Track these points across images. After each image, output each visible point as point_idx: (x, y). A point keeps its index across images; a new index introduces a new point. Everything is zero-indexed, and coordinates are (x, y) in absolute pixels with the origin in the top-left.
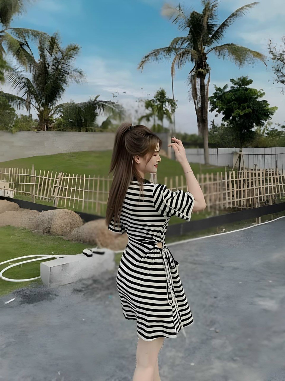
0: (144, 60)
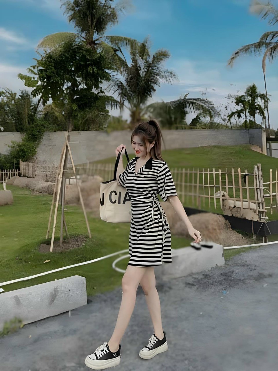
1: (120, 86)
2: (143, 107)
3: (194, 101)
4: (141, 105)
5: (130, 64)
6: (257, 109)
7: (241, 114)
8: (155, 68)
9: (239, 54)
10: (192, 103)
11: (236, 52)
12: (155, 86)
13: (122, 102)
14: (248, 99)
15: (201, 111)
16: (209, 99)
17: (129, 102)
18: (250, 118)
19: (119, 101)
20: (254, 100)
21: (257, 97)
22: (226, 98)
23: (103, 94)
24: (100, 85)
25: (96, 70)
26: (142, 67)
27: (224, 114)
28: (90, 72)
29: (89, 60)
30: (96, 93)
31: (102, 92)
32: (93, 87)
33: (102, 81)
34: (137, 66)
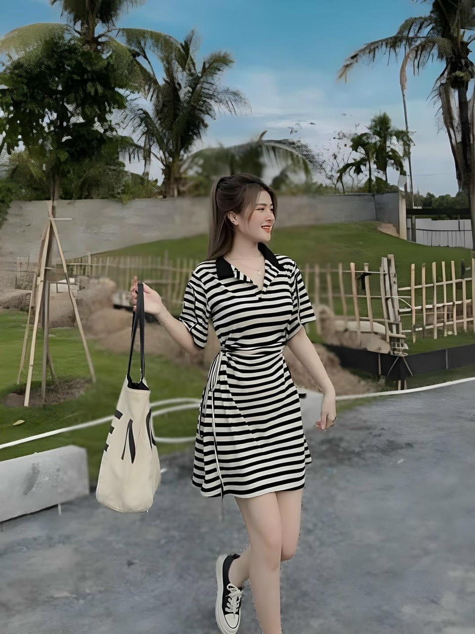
0: (348, 63)
1: (145, 118)
2: (185, 156)
3: (277, 145)
4: (182, 152)
5: (161, 78)
6: (390, 157)
7: (363, 167)
8: (206, 86)
9: (359, 59)
10: (274, 148)
11: (353, 54)
12: (207, 119)
13: (148, 147)
14: (375, 139)
15: (290, 162)
16: (303, 142)
17: (161, 148)
18: (376, 174)
19: (143, 145)
20: (385, 142)
21: (391, 136)
22: (334, 138)
23: (114, 133)
24: (108, 117)
25: (100, 89)
26: (183, 85)
27: (332, 166)
28: (90, 93)
29: (88, 72)
30: (102, 131)
31: (112, 129)
32: (96, 119)
33: (113, 110)
34: (174, 83)
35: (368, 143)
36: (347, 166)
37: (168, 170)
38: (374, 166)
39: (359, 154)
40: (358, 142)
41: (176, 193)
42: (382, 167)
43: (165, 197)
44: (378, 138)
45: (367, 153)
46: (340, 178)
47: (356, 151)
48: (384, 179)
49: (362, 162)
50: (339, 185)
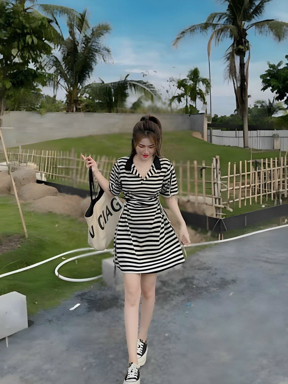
0: (178, 37)
1: (56, 62)
2: (81, 87)
3: (136, 83)
4: (79, 84)
6: (198, 93)
7: (182, 99)
8: (93, 44)
9: (185, 34)
10: (134, 85)
11: (182, 31)
14: (190, 83)
15: (143, 94)
17: (66, 81)
20: (196, 84)
21: (199, 81)
22: (168, 81)
26: (80, 43)
34: (74, 41)
35: (187, 85)
36: (174, 97)
37: (70, 95)
38: (189, 99)
39: (181, 91)
40: (181, 84)
41: (75, 109)
42: (194, 99)
43: (67, 112)
44: (192, 82)
45: (185, 91)
46: (170, 104)
47: (180, 89)
48: (194, 106)
49: (182, 95)
50: (169, 109)
